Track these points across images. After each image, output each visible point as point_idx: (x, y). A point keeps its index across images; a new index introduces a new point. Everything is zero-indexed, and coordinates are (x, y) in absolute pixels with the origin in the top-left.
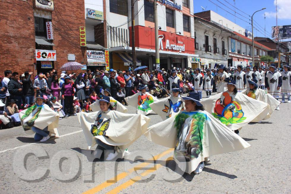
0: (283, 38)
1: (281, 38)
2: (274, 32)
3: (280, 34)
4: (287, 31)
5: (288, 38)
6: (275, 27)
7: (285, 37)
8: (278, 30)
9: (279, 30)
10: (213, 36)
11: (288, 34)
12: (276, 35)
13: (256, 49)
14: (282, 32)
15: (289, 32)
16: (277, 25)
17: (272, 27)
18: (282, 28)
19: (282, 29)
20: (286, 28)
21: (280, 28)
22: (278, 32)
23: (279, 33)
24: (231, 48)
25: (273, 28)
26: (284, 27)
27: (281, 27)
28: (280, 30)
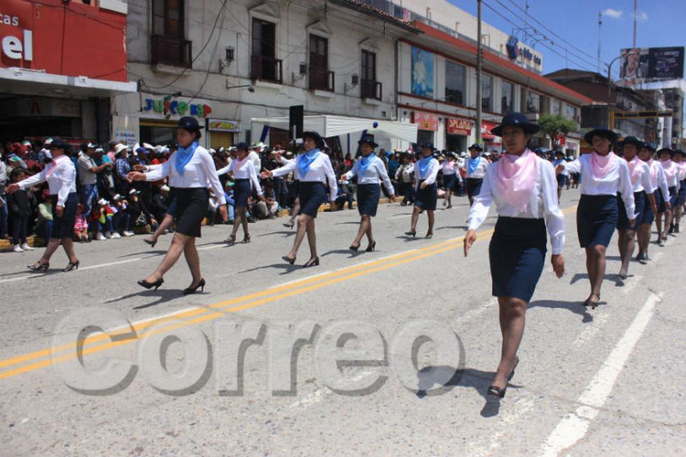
0: (649, 81)
1: (643, 80)
2: (626, 64)
3: (639, 70)
4: (659, 62)
5: (661, 80)
6: (628, 50)
7: (652, 77)
8: (635, 59)
9: (639, 58)
10: (307, 26)
11: (662, 70)
12: (630, 72)
13: (537, 97)
14: (647, 65)
15: (664, 65)
16: (634, 45)
17: (622, 50)
18: (647, 53)
19: (647, 55)
20: (656, 54)
21: (641, 53)
22: (637, 64)
23: (639, 66)
24: (413, 80)
25: (624, 52)
26: (653, 51)
27: (645, 51)
28: (643, 59)
